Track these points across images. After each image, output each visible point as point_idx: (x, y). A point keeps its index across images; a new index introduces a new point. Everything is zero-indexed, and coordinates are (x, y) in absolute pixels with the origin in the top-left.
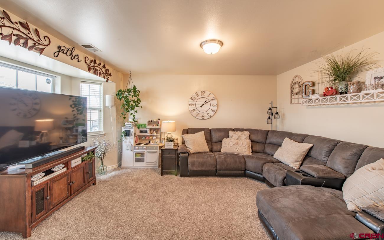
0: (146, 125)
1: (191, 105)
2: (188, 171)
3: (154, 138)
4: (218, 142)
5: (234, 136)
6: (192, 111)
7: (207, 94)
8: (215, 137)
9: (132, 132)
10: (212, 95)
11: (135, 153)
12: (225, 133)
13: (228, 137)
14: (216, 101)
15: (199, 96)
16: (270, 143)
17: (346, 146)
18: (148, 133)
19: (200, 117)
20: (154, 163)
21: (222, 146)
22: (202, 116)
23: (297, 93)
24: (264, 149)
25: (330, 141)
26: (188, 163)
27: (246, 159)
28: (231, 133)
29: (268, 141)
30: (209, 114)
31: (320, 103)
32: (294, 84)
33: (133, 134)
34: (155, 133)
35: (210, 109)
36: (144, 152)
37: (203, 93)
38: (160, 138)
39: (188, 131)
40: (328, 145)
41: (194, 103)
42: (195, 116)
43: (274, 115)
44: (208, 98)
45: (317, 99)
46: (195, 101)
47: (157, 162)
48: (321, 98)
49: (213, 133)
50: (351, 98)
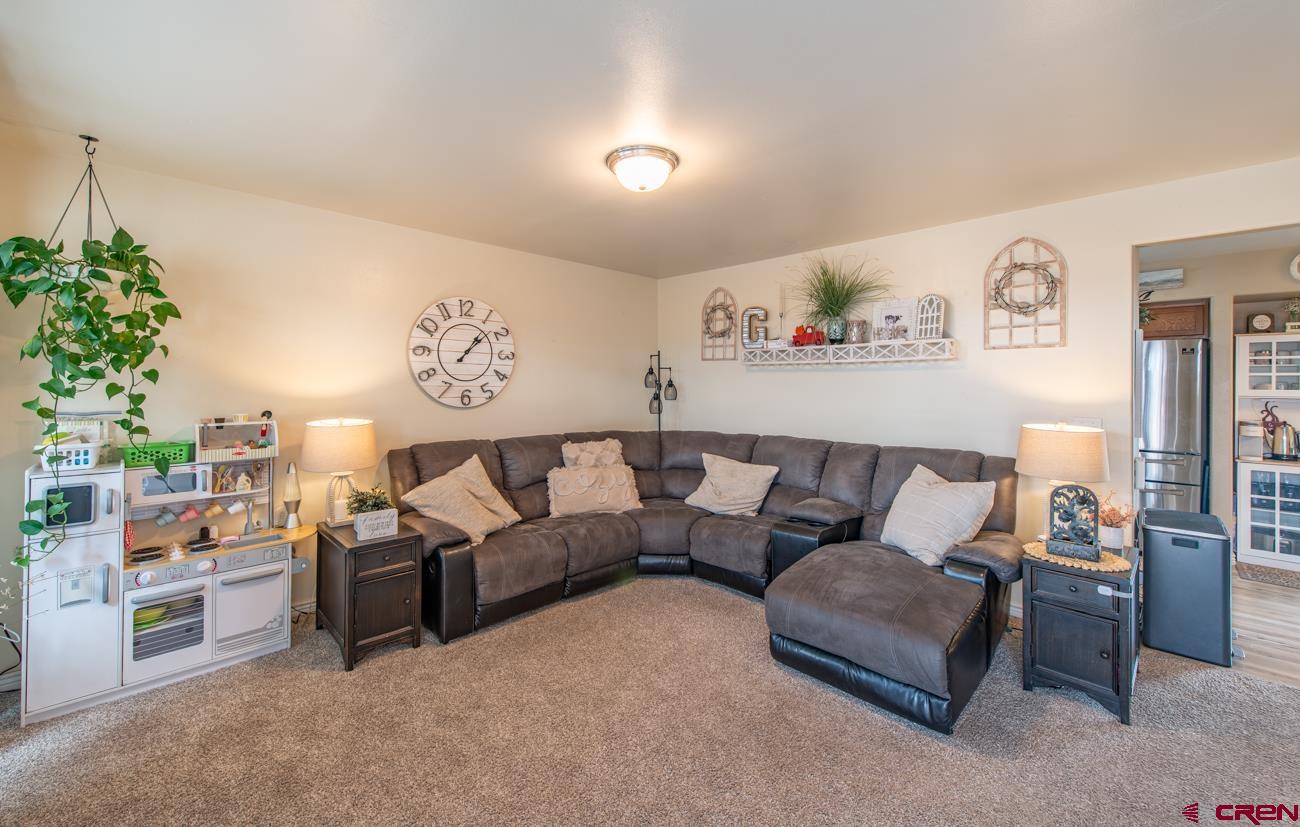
0: (194, 445)
1: (420, 351)
2: (476, 610)
3: (232, 510)
4: (528, 485)
5: (584, 456)
6: (425, 376)
7: (480, 310)
8: (520, 469)
9: (112, 492)
10: (495, 316)
11: (131, 609)
12: (549, 449)
13: (562, 464)
14: (509, 339)
15: (450, 317)
16: (673, 468)
17: (847, 451)
18: (205, 489)
19: (452, 398)
20: (265, 628)
21: (552, 496)
22: (463, 397)
23: (723, 334)
24: (662, 485)
25: (815, 444)
26: (479, 580)
27: (642, 522)
28: (569, 450)
29: (668, 462)
30: (485, 388)
31: (791, 361)
32: (714, 310)
33: (119, 505)
34: (243, 485)
35: (492, 368)
36: (203, 588)
37: (465, 309)
38: (271, 505)
39: (413, 457)
40: (815, 453)
41: (432, 343)
42: (436, 396)
43: (663, 388)
44: (482, 327)
45: (783, 351)
46: (438, 335)
47: (281, 624)
48: (793, 349)
49: (509, 455)
50: (855, 353)
